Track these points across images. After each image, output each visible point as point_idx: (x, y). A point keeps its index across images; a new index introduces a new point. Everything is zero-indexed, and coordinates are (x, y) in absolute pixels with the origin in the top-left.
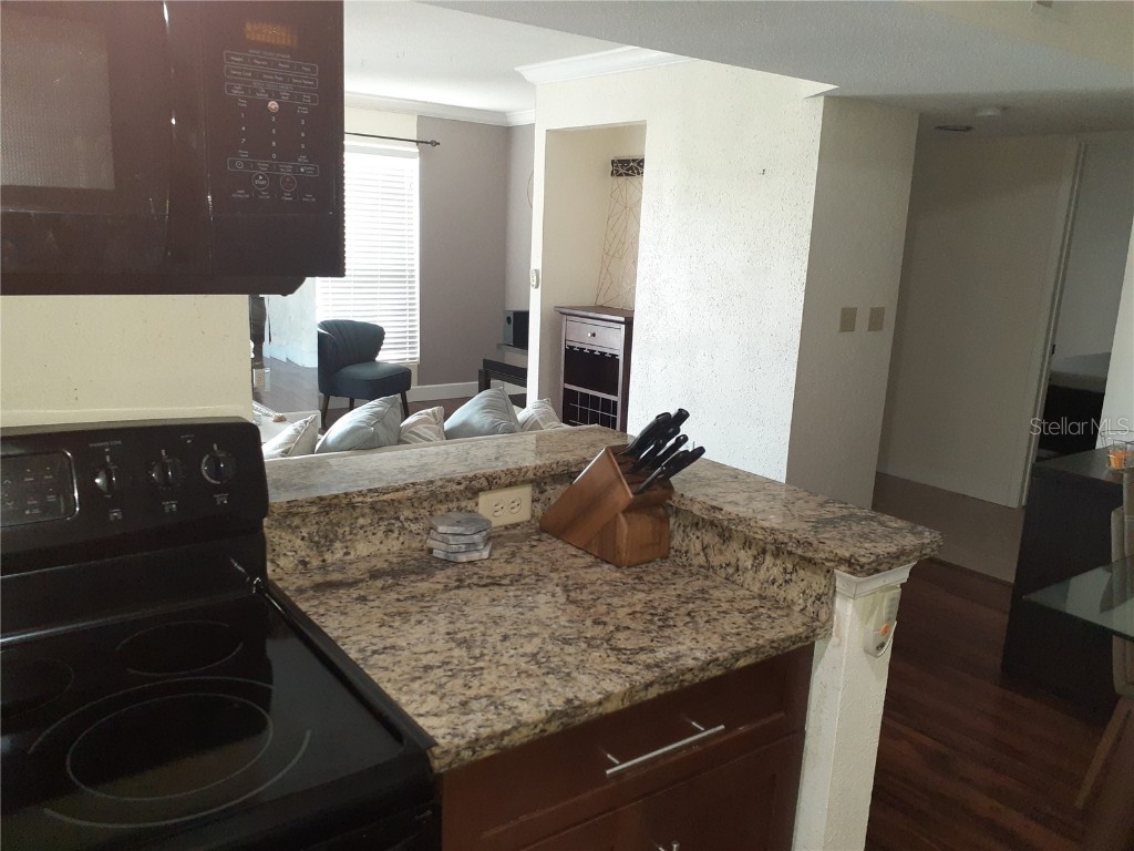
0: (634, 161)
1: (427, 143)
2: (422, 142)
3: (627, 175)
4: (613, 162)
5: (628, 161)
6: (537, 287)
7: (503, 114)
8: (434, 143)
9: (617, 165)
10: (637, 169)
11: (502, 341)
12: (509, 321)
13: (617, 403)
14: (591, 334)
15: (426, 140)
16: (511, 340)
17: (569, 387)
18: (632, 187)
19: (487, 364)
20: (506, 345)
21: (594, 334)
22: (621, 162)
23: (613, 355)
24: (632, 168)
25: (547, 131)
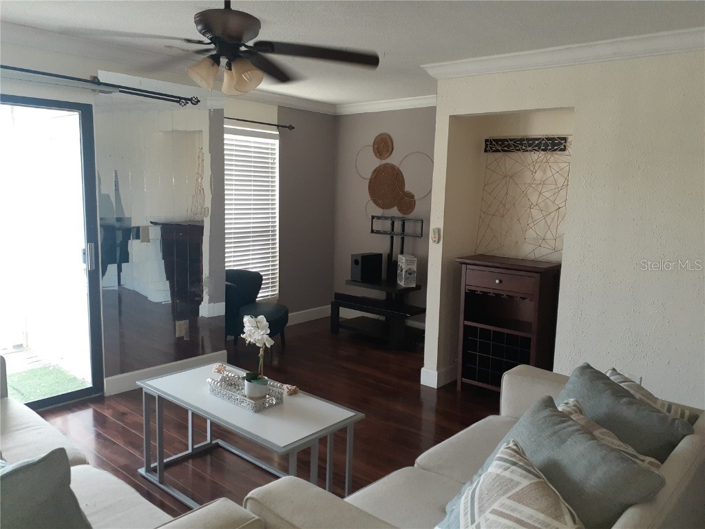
0: (511, 140)
1: (286, 127)
2: (283, 127)
3: (504, 151)
4: (486, 141)
5: (503, 141)
6: (438, 242)
7: (333, 105)
8: (291, 128)
9: (491, 143)
10: (515, 146)
11: (349, 278)
12: (356, 262)
13: (530, 339)
14: (497, 281)
15: (285, 125)
16: (359, 277)
17: (467, 323)
18: (511, 161)
19: (338, 296)
20: (354, 281)
21: (501, 281)
22: (497, 141)
23: (524, 299)
24: (509, 146)
25: (450, 116)
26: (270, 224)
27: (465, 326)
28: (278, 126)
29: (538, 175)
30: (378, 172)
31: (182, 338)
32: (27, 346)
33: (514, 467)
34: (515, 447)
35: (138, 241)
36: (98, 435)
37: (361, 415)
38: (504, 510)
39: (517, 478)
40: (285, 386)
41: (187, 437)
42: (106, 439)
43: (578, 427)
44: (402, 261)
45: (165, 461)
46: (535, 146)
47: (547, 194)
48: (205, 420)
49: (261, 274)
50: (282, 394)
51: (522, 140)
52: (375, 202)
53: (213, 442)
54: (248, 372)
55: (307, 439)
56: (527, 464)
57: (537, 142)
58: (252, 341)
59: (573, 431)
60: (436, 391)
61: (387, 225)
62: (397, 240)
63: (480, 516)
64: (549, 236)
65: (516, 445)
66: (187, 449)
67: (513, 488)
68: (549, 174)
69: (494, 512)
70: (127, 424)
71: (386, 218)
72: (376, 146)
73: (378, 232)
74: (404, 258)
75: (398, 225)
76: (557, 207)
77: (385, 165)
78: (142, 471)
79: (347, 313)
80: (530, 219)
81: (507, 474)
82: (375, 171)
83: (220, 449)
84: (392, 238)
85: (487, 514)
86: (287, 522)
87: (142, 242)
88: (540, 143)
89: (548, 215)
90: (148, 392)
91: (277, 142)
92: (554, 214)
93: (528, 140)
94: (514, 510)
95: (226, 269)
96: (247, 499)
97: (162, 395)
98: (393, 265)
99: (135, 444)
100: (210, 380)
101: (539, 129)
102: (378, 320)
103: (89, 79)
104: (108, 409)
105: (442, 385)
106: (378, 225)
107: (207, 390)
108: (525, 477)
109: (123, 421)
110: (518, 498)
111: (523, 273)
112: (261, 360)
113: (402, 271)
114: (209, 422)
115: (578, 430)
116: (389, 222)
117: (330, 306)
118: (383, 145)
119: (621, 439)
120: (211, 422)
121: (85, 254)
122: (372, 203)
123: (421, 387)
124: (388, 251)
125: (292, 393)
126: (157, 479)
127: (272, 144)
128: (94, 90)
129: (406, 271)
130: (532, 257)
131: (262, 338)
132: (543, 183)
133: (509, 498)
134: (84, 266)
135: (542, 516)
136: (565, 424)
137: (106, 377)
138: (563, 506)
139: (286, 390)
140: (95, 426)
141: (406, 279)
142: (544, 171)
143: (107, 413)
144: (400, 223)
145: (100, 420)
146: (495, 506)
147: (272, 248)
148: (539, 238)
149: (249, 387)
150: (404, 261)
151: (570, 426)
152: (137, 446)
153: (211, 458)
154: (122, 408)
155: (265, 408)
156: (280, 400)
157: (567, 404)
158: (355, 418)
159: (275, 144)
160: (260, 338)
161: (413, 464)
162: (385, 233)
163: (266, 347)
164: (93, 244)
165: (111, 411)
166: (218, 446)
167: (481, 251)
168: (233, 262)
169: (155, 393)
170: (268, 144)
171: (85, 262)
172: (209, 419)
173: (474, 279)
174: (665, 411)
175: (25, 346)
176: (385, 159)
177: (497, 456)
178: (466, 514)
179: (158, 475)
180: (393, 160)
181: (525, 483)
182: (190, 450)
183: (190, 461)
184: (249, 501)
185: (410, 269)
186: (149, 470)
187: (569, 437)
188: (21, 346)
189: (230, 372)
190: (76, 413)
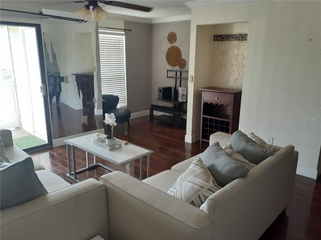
0: (225, 35)
1: (128, 30)
3: (221, 40)
4: (214, 36)
5: (221, 36)
6: (192, 82)
7: (149, 19)
8: (130, 30)
9: (216, 37)
10: (226, 39)
11: (158, 98)
12: (160, 91)
13: (229, 122)
14: (216, 98)
15: (127, 29)
16: (161, 97)
17: (205, 116)
18: (225, 45)
19: (152, 106)
20: (159, 99)
21: (218, 98)
22: (219, 36)
23: (227, 105)
24: (224, 38)
25: (197, 25)
26: (122, 74)
27: (203, 118)
28: (124, 30)
29: (236, 51)
30: (170, 50)
31: (85, 123)
32: (21, 127)
33: (197, 166)
34: (199, 159)
35: (64, 83)
36: (51, 162)
37: (152, 152)
38: (190, 180)
39: (197, 169)
40: (123, 141)
41: (86, 162)
42: (54, 163)
43: (225, 152)
44: (180, 90)
45: (77, 171)
46: (235, 38)
47: (239, 60)
48: (93, 155)
49: (119, 96)
50: (121, 144)
51: (229, 35)
52: (169, 63)
53: (97, 164)
54: (107, 135)
55: (129, 160)
56: (202, 165)
57: (235, 36)
58: (108, 123)
59: (222, 154)
60: (191, 145)
61: (174, 74)
62: (178, 81)
63: (183, 182)
64: (240, 78)
65: (200, 159)
66: (86, 167)
67: (195, 173)
68: (240, 50)
69: (188, 181)
70: (62, 158)
71: (173, 71)
72: (169, 38)
73: (170, 77)
74: (181, 89)
75: (178, 74)
76: (243, 65)
77: (173, 47)
78: (68, 175)
79: (157, 113)
80: (232, 71)
81: (194, 168)
82: (168, 49)
83: (100, 167)
84: (176, 80)
85: (185, 182)
86: (113, 185)
87: (65, 83)
88: (237, 37)
89: (239, 69)
90: (68, 144)
91: (124, 37)
92: (242, 68)
93: (232, 35)
94: (194, 180)
95: (102, 94)
96: (101, 178)
97: (74, 145)
98: (176, 92)
99: (65, 165)
100: (93, 139)
101: (237, 30)
102: (170, 116)
103: (38, 13)
104: (55, 152)
105: (193, 142)
106: (170, 74)
107: (92, 143)
108: (200, 169)
109: (61, 157)
110: (196, 176)
111: (227, 95)
112: (112, 131)
113: (180, 94)
114: (95, 156)
115: (224, 153)
116: (175, 73)
117: (149, 110)
118: (172, 38)
119: (244, 158)
120: (88, 152)
121: (41, 88)
122: (167, 64)
123: (185, 143)
124: (174, 86)
125: (126, 144)
126: (74, 178)
127: (122, 38)
128: (41, 18)
129: (182, 95)
130: (232, 87)
131: (112, 122)
132: (238, 55)
133: (193, 176)
134: (42, 94)
135: (202, 182)
136: (220, 152)
137: (53, 139)
138: (211, 178)
139: (124, 143)
140: (50, 159)
141: (182, 98)
142: (239, 50)
143: (55, 154)
144: (180, 73)
145: (52, 156)
146: (188, 179)
147: (123, 83)
148: (235, 79)
149: (108, 142)
150: (181, 90)
151: (222, 152)
152: (66, 166)
153: (96, 170)
154: (60, 152)
155: (114, 149)
156: (121, 147)
157: (226, 145)
158: (150, 153)
159: (123, 38)
160: (111, 122)
161: (170, 169)
162: (173, 77)
163: (114, 126)
164: (45, 85)
165: (56, 153)
166: (99, 165)
167: (211, 85)
168: (106, 91)
169: (71, 144)
170: (120, 38)
171: (41, 92)
172: (95, 155)
173: (208, 97)
174: (268, 148)
175: (20, 127)
176: (173, 43)
177: (193, 162)
178: (179, 183)
179: (74, 176)
180: (176, 44)
181: (200, 171)
182: (87, 167)
183: (88, 171)
184: (101, 179)
185: (183, 94)
186: (70, 174)
187: (220, 156)
188: (19, 128)
189: (102, 136)
190: (42, 154)
